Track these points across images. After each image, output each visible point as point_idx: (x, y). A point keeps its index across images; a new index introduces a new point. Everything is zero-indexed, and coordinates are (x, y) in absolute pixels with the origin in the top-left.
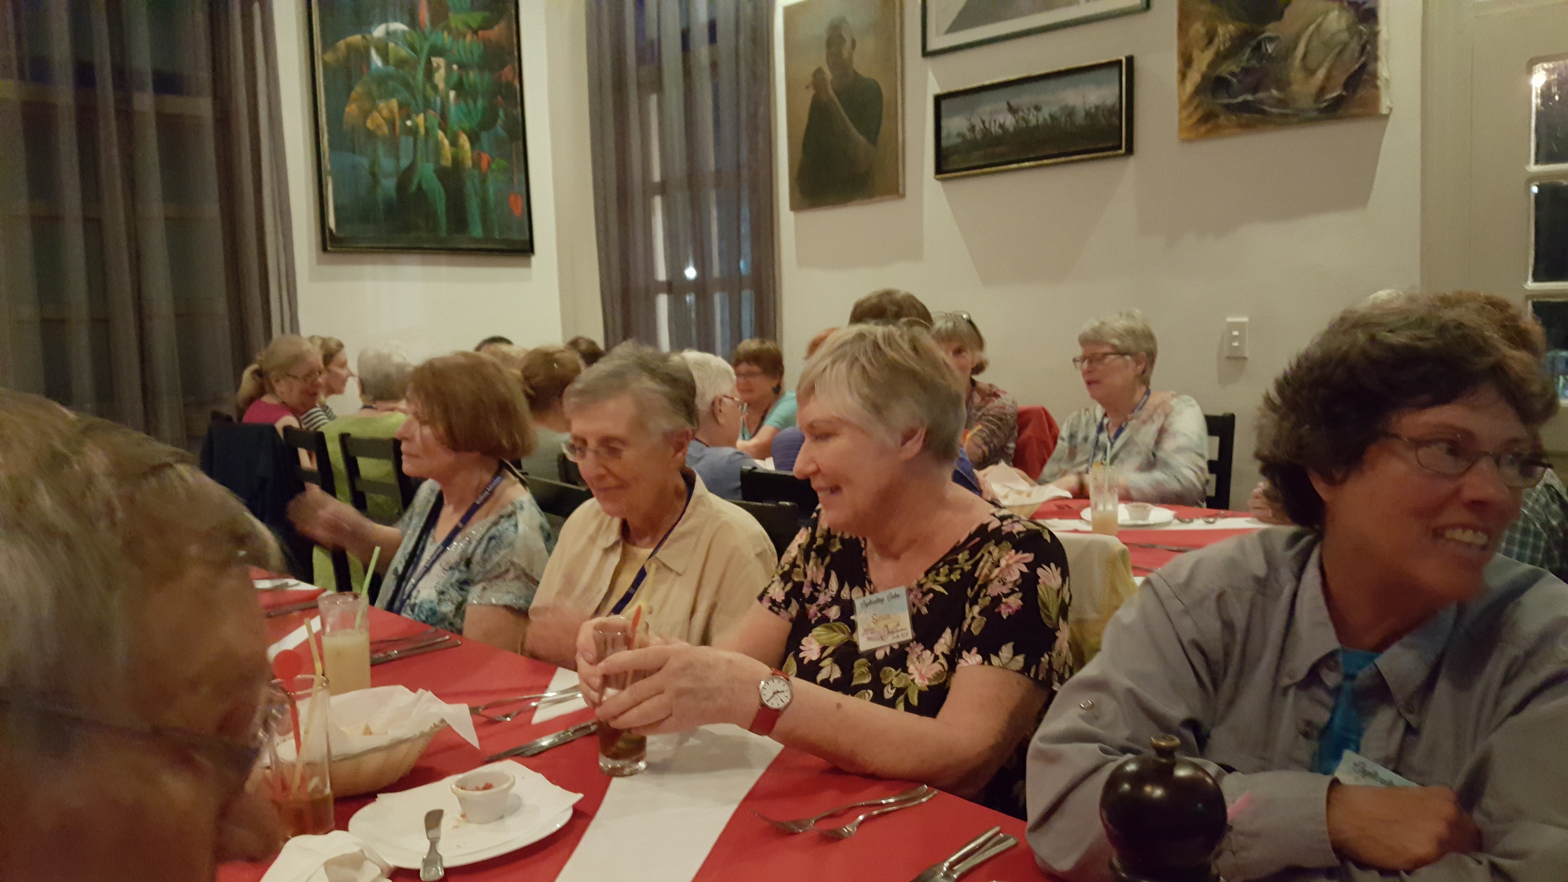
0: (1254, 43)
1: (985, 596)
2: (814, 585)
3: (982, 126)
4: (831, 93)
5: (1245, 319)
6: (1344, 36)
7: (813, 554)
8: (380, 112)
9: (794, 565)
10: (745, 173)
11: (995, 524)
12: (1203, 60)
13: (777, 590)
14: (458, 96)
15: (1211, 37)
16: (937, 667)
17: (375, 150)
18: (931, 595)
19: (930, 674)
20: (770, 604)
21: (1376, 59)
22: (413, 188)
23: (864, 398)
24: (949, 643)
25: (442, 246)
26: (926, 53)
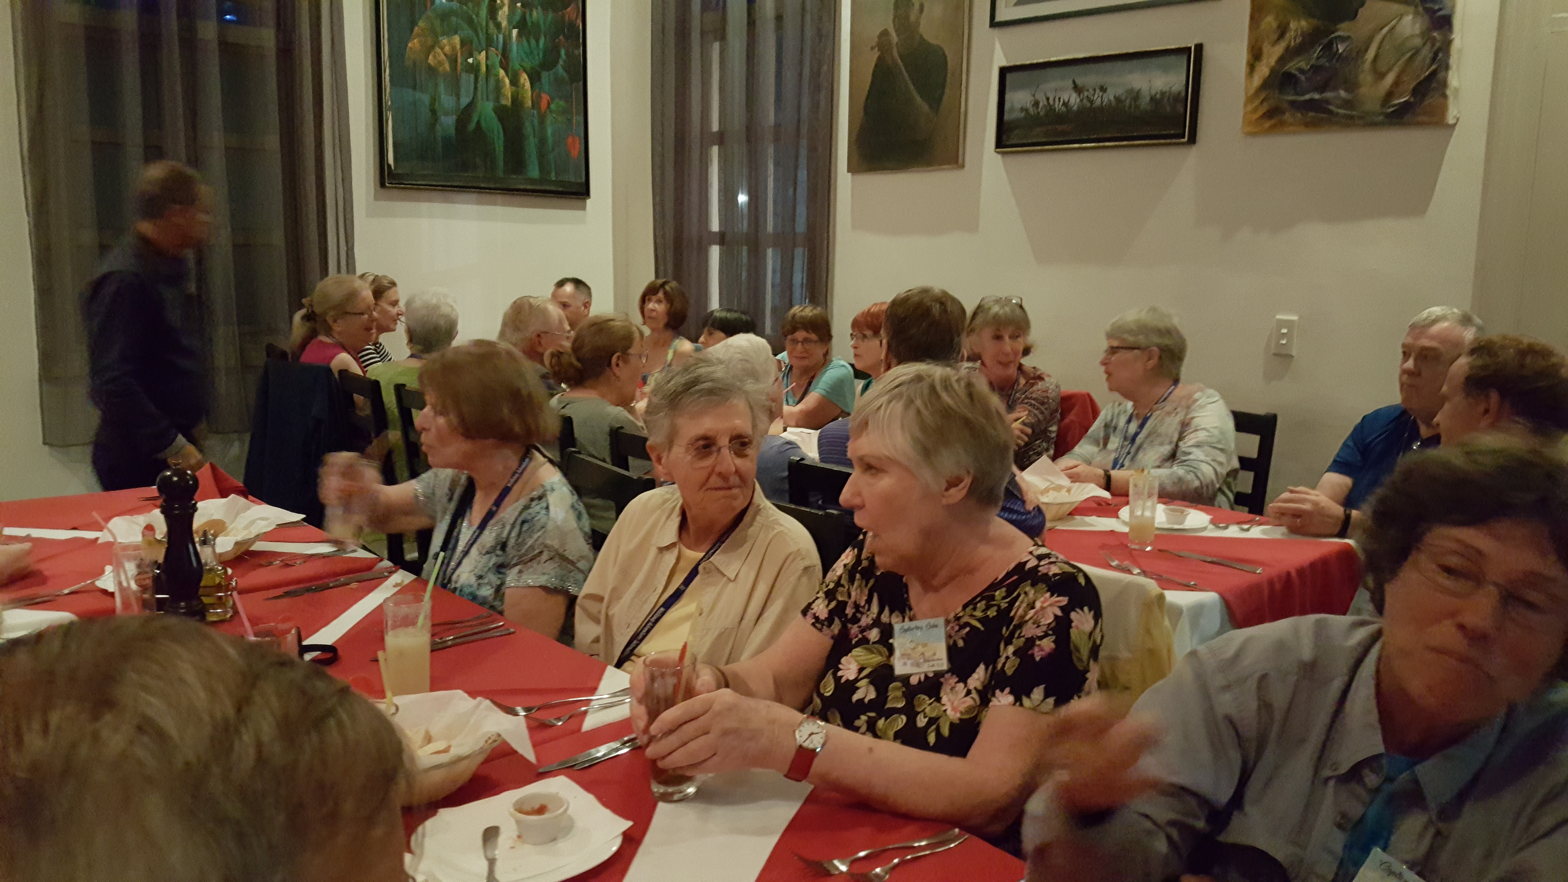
0: (1325, 41)
1: (1019, 637)
2: (857, 606)
3: (1045, 103)
4: (895, 53)
5: (1295, 318)
6: (1418, 42)
7: (858, 576)
8: (442, 49)
9: (838, 584)
10: (804, 129)
11: (1033, 563)
12: (1273, 54)
13: (821, 606)
14: (519, 35)
15: (1282, 31)
16: (969, 702)
17: (436, 86)
18: (968, 629)
19: (962, 708)
20: (813, 621)
21: (1447, 67)
22: (472, 126)
23: (916, 441)
24: (982, 678)
25: (498, 185)
26: (994, 24)
